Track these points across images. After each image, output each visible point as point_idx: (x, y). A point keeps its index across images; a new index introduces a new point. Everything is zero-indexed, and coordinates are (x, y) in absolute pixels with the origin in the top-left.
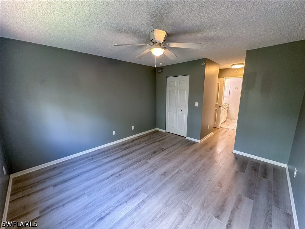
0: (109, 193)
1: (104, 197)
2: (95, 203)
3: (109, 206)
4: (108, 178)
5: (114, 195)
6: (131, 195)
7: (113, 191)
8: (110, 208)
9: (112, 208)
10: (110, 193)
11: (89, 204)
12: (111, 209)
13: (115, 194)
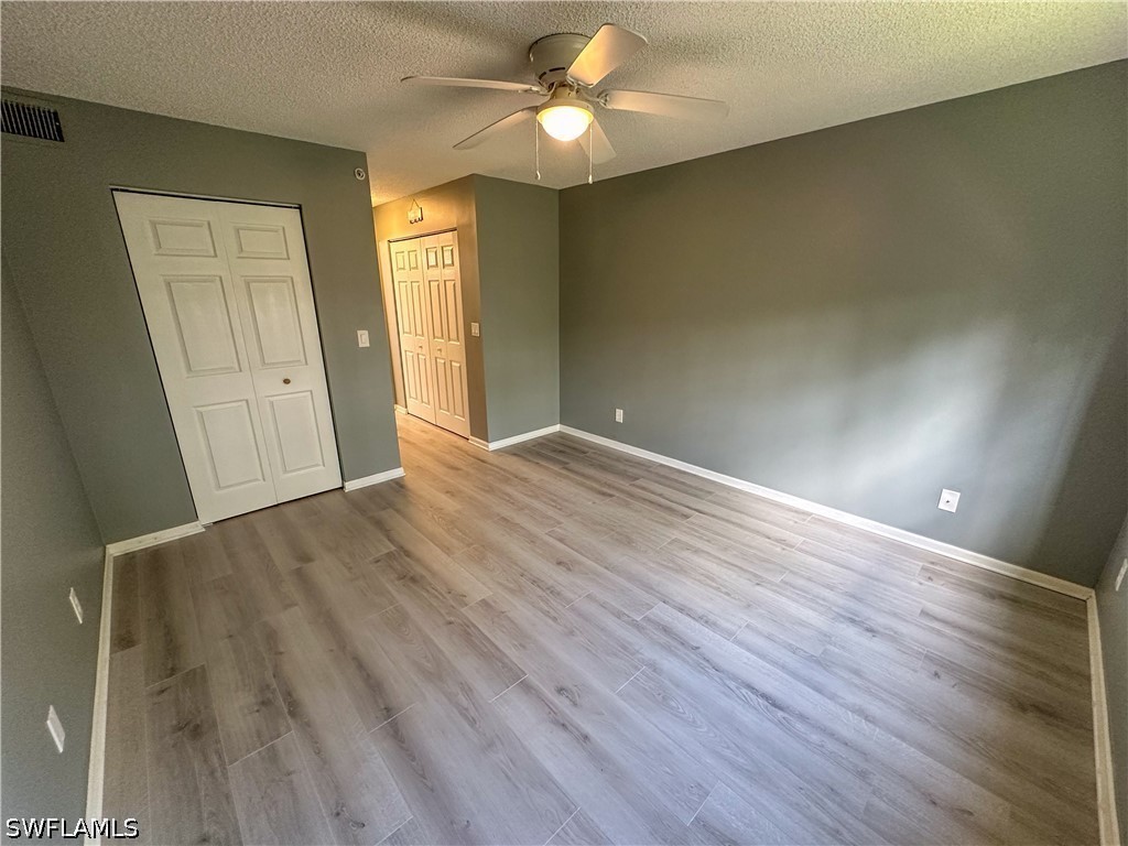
0: (672, 708)
1: (694, 722)
2: (728, 748)
3: (724, 693)
4: (586, 737)
5: (678, 686)
6: (664, 639)
7: (660, 696)
8: (732, 687)
9: (728, 682)
10: (673, 704)
11: (737, 768)
12: (733, 685)
13: (673, 687)
